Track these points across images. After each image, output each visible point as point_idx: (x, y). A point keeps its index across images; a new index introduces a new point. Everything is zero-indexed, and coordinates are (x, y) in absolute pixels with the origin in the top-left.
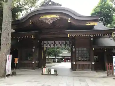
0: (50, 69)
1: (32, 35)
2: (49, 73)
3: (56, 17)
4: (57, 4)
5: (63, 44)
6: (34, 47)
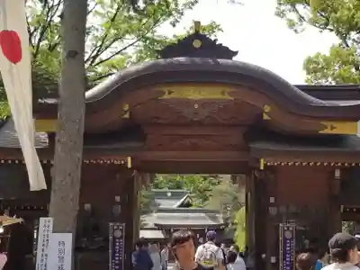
1: (129, 159)
6: (118, 199)
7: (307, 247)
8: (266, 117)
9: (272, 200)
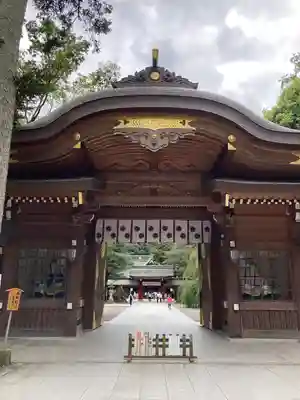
0: (160, 337)
1: (80, 194)
2: (160, 354)
3: (180, 126)
4: (184, 82)
5: (178, 234)
6: (74, 243)
7: (265, 293)
8: (230, 147)
9: (232, 243)
